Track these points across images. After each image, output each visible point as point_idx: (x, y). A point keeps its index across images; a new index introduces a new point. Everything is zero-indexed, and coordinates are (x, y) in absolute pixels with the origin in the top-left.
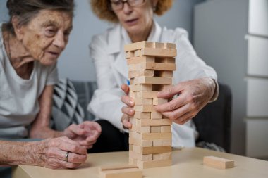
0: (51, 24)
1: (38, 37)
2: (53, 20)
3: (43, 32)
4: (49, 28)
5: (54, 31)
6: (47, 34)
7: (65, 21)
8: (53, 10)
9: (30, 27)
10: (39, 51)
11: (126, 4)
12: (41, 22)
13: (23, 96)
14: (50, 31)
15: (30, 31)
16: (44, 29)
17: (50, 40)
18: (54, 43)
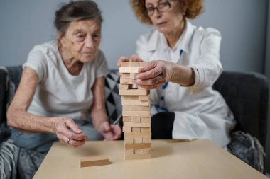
0: (79, 31)
1: (73, 43)
2: (79, 28)
3: (75, 39)
4: (79, 35)
5: (83, 36)
6: (78, 39)
7: (89, 26)
8: (78, 21)
9: (67, 37)
10: (77, 53)
11: (156, 10)
12: (72, 32)
13: (76, 88)
14: (80, 37)
15: (68, 40)
16: (75, 36)
17: (81, 44)
18: (85, 45)
